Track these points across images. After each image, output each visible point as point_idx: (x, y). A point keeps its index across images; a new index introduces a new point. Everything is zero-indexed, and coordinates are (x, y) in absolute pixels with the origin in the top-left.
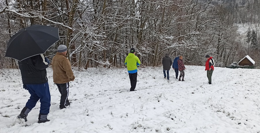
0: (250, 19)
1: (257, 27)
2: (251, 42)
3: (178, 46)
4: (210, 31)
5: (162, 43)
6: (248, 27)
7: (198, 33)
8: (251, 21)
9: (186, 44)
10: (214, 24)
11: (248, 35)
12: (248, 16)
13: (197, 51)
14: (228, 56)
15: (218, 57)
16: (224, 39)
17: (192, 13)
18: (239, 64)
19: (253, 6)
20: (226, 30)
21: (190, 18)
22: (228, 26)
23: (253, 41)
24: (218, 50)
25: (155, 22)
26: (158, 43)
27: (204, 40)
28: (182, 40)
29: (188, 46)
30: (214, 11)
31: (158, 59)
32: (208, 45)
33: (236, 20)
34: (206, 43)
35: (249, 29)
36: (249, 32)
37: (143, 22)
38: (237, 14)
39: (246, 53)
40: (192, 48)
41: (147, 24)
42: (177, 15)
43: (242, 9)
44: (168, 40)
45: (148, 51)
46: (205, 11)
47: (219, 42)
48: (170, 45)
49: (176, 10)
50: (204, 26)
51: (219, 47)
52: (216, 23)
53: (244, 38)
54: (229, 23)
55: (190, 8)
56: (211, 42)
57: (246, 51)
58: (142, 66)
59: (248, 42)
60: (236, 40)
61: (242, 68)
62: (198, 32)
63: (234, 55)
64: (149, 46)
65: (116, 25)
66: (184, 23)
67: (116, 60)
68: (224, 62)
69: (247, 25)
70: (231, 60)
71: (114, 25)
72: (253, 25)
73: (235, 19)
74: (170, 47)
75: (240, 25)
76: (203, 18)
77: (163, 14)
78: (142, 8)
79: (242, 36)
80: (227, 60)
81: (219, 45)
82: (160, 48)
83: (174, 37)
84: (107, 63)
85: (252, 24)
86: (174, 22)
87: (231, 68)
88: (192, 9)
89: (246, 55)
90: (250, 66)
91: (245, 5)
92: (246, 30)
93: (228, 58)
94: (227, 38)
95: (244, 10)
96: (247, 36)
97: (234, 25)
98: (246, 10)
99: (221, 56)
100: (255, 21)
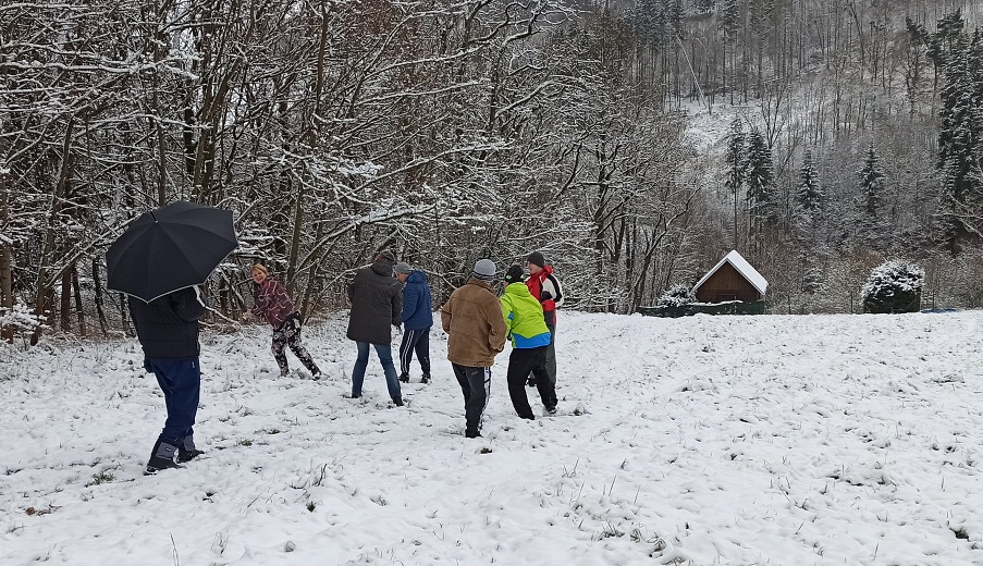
0: (740, 75)
1: (772, 116)
2: (745, 187)
3: (403, 212)
4: (558, 137)
5: (320, 200)
6: (730, 117)
7: (500, 144)
8: (742, 85)
9: (442, 202)
10: (575, 100)
11: (733, 156)
12: (732, 63)
13: (502, 238)
14: (648, 259)
15: (599, 265)
16: (627, 173)
17: (465, 46)
18: (700, 295)
19: (749, 13)
20: (632, 129)
21: (461, 72)
22: (643, 113)
23: (754, 184)
24: (601, 227)
25: (282, 92)
26: (301, 198)
27: (533, 182)
28: (422, 179)
29: (453, 214)
30: (573, 34)
31: (303, 283)
32: (553, 208)
33: (676, 81)
34: (544, 195)
35: (736, 124)
36: (737, 140)
37: (215, 90)
38: (681, 55)
39: (727, 239)
40: (474, 223)
41: (235, 98)
42: (390, 52)
43: (702, 26)
44: (352, 186)
45: (253, 243)
46: (529, 33)
47: (604, 188)
48: (366, 211)
49: (388, 27)
50: (527, 110)
51: (605, 212)
52: (586, 94)
53: (715, 170)
54: (647, 96)
55: (456, 18)
56: (565, 189)
57: (724, 230)
58: (223, 326)
59: (734, 186)
60: (679, 180)
61: (712, 311)
62: (502, 142)
63: (675, 253)
64: (253, 219)
65: (63, 107)
66: (431, 97)
67: (77, 296)
68: (629, 287)
69: (728, 106)
70: (662, 275)
71: (52, 106)
72: (755, 107)
73: (670, 77)
74: (366, 219)
75: (694, 108)
76: (522, 72)
77: (322, 48)
78: (207, 15)
79: (708, 161)
80: (644, 275)
81: (602, 204)
82: (315, 226)
83: (379, 167)
84: (20, 315)
85: (751, 104)
86: (377, 88)
87: (662, 313)
88: (467, 24)
89: (729, 251)
90: (748, 301)
91: (715, 11)
92: (723, 133)
93: (646, 269)
94: (638, 169)
95: (708, 30)
96: (729, 161)
97: (670, 104)
98: (722, 33)
99: (615, 258)
100: (759, 85)
